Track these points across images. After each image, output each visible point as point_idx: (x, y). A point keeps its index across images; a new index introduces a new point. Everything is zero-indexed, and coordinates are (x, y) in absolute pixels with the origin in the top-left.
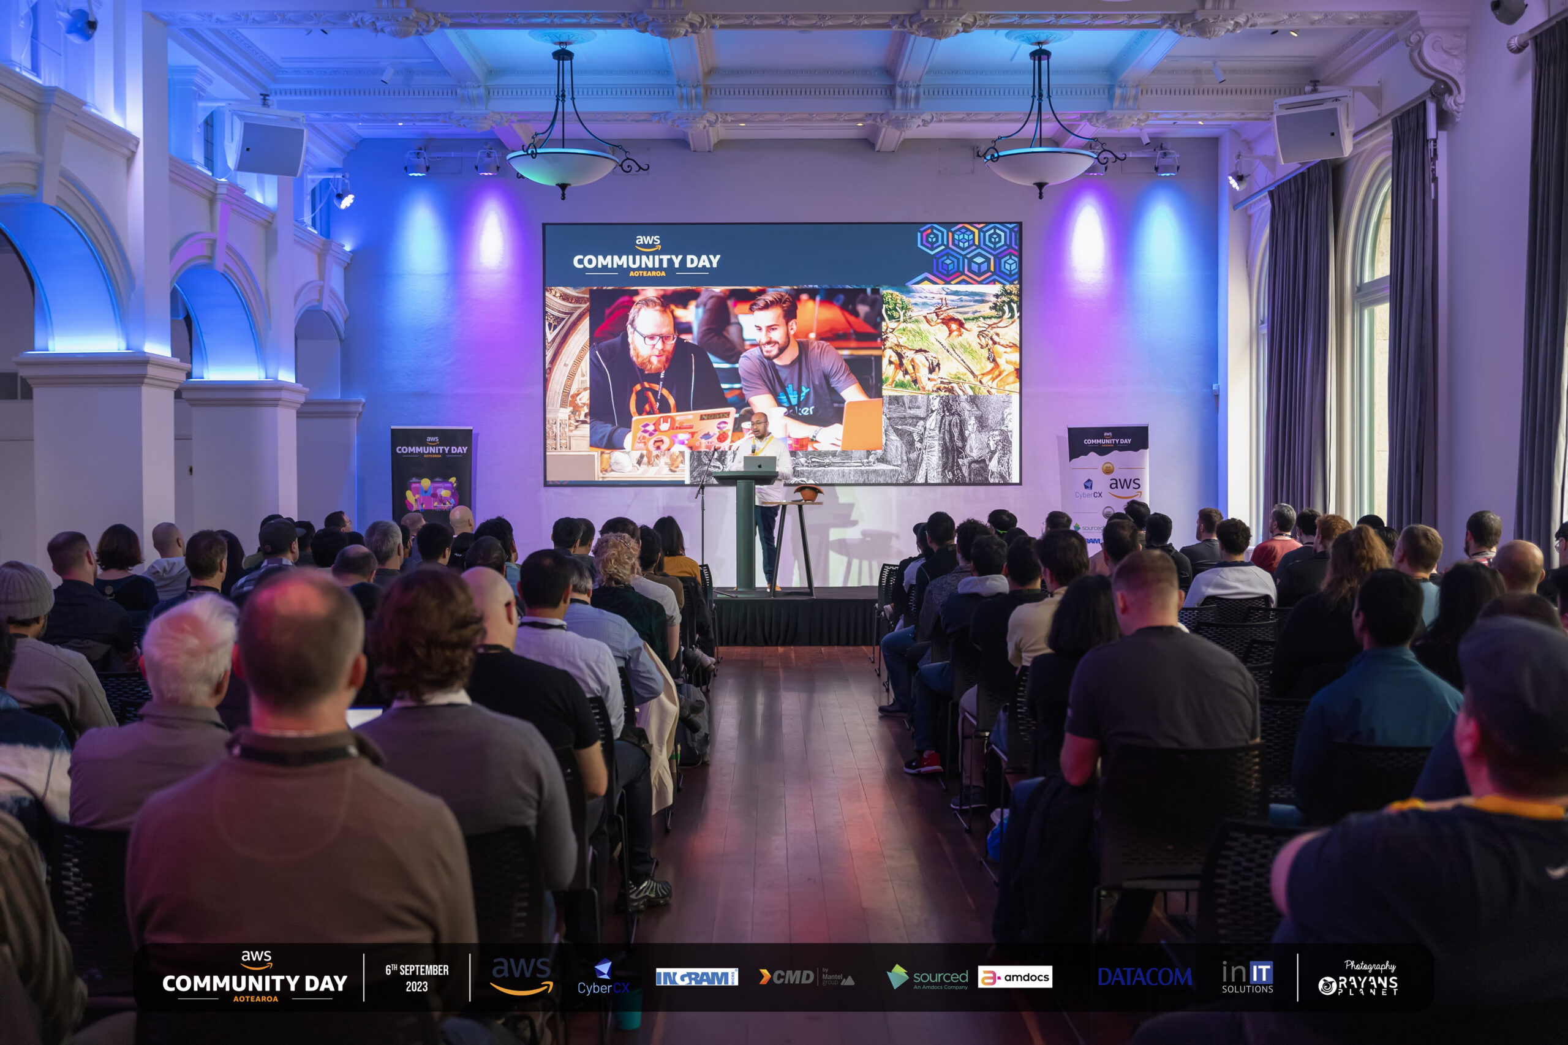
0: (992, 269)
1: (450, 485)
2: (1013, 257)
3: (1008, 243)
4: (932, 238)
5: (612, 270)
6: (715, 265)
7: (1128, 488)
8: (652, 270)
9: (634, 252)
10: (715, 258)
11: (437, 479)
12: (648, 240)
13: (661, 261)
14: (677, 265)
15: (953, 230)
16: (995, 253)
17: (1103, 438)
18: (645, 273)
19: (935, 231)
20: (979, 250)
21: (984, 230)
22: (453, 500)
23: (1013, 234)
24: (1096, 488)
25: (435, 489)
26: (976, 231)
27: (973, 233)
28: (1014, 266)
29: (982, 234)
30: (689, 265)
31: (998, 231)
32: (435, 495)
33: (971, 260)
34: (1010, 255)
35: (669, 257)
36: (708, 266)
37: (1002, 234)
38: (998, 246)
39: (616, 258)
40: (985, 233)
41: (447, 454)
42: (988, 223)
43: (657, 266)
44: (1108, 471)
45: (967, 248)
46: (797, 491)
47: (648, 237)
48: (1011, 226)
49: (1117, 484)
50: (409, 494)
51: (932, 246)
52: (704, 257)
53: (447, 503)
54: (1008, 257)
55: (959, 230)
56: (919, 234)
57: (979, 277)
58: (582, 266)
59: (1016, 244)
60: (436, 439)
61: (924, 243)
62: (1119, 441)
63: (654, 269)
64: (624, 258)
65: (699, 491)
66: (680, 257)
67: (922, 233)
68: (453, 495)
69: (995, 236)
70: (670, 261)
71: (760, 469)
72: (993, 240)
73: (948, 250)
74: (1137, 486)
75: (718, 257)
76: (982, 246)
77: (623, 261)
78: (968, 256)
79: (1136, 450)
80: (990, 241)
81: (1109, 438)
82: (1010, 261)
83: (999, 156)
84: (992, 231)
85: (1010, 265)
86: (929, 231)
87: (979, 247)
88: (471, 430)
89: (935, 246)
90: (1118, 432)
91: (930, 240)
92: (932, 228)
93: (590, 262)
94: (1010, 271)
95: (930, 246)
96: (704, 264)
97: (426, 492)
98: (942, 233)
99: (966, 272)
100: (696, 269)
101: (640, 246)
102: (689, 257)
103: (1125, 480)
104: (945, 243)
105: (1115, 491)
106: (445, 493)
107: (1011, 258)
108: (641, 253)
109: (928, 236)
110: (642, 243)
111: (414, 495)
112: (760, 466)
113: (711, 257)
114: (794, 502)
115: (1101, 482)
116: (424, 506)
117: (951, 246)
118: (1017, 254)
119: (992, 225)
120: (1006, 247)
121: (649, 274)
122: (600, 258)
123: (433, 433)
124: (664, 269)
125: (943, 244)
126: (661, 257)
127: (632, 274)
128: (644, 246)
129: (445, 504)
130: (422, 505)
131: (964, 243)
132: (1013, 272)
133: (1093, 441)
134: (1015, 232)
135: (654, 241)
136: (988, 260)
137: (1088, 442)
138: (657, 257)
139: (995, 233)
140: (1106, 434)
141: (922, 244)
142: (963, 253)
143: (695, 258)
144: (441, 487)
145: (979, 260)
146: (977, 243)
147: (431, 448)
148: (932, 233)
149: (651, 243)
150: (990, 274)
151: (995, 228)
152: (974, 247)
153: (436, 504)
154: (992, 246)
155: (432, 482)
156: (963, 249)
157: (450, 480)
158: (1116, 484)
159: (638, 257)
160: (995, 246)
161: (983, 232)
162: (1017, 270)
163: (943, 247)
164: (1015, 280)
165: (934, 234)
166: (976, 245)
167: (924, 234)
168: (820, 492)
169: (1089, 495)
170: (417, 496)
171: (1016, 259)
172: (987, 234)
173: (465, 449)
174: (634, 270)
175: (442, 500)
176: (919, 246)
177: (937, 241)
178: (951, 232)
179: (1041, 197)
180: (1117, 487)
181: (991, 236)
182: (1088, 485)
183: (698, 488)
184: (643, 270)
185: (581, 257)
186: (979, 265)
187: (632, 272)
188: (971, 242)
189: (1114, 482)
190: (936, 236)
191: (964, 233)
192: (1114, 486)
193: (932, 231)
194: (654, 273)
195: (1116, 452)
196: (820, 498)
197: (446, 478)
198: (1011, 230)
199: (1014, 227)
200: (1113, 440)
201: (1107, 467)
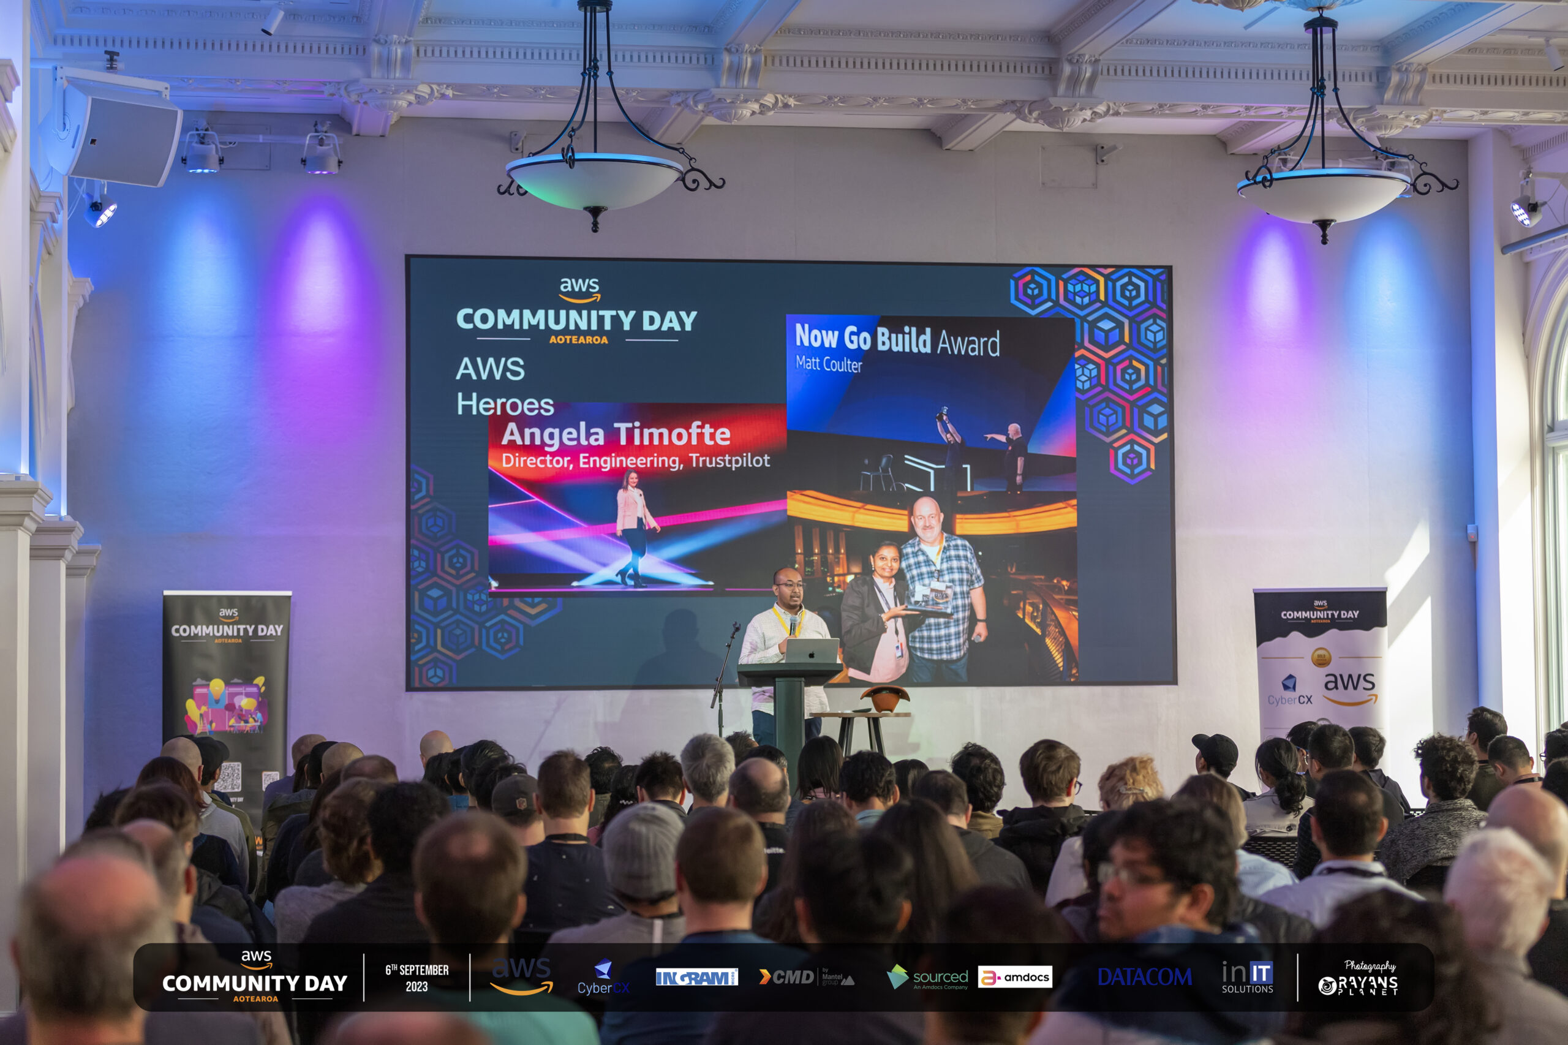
0: (1127, 339)
1: (255, 690)
2: (1159, 321)
3: (1151, 298)
4: (1033, 290)
5: (521, 332)
6: (688, 328)
7: (1355, 688)
8: (585, 333)
9: (557, 304)
10: (688, 316)
11: (236, 680)
12: (581, 285)
13: (601, 319)
14: (627, 327)
15: (1064, 276)
16: (1131, 314)
17: (1312, 609)
18: (574, 338)
19: (1037, 278)
20: (1106, 310)
21: (1114, 277)
22: (259, 715)
23: (1159, 284)
24: (1301, 689)
25: (232, 696)
26: (1102, 280)
27: (1097, 282)
28: (1160, 336)
29: (1110, 284)
30: (646, 327)
31: (1134, 280)
32: (230, 707)
33: (1093, 325)
34: (1155, 317)
35: (614, 313)
36: (677, 328)
37: (1142, 285)
38: (1135, 303)
39: (527, 313)
40: (1114, 282)
41: (251, 637)
42: (1119, 267)
43: (594, 327)
44: (1321, 662)
45: (1088, 305)
46: (868, 695)
47: (580, 281)
48: (1155, 272)
49: (1336, 682)
50: (190, 704)
51: (1033, 302)
52: (671, 314)
53: (251, 720)
54: (1151, 321)
55: (1074, 277)
56: (1012, 282)
57: (1107, 351)
58: (470, 326)
59: (1163, 301)
60: (234, 612)
61: (1021, 296)
62: (1339, 615)
63: (589, 332)
64: (541, 313)
65: (715, 696)
66: (632, 313)
67: (1017, 280)
68: (260, 707)
69: (1130, 287)
70: (616, 320)
71: (812, 660)
72: (1127, 293)
73: (1058, 309)
74: (1370, 686)
75: (694, 314)
76: (1111, 302)
77: (539, 318)
78: (1090, 318)
79: (1367, 627)
80: (1123, 295)
81: (1321, 609)
82: (1155, 328)
83: (1272, 180)
84: (1126, 279)
85: (1155, 333)
86: (1028, 278)
87: (1105, 304)
88: (289, 597)
89: (1037, 301)
90: (1338, 599)
91: (1030, 292)
92: (1033, 273)
93: (484, 319)
94: (1155, 343)
95: (1029, 301)
96: (671, 325)
97: (217, 701)
98: (1049, 281)
99: (1087, 344)
100: (658, 333)
101: (567, 294)
102: (646, 314)
103: (1350, 676)
104: (1054, 297)
105: (1331, 694)
106: (246, 703)
107: (1155, 323)
108: (569, 307)
109: (1026, 285)
110: (569, 289)
111: (199, 708)
112: (812, 656)
113: (683, 314)
114: (864, 712)
115: (1311, 679)
116: (214, 725)
117: (1062, 301)
118: (1164, 316)
119: (1126, 270)
120: (1147, 305)
121: (582, 340)
122: (502, 313)
123: (230, 601)
124: (606, 333)
125: (1049, 299)
126: (601, 313)
127: (553, 340)
128: (572, 294)
129: (247, 722)
130: (211, 723)
131: (1082, 298)
132: (1159, 345)
133: (1297, 614)
134: (1160, 281)
135: (589, 286)
136: (1120, 325)
137: (1288, 615)
138: (594, 313)
139: (1130, 282)
140: (1317, 603)
141: (1017, 299)
142: (1082, 313)
143: (657, 316)
144: (241, 694)
145: (1106, 325)
146: (1102, 297)
147: (226, 627)
148: (1033, 281)
149: (584, 289)
150: (1122, 347)
151: (1130, 275)
152: (1098, 305)
153: (232, 722)
154: (1126, 303)
155: (228, 684)
156: (1082, 307)
157: (256, 681)
158: (1334, 682)
159: (563, 313)
160: (1130, 303)
161: (1112, 280)
162: (1164, 342)
163: (1049, 304)
164: (1162, 358)
165: (1036, 283)
166: (1101, 301)
167: (1021, 283)
168: (905, 696)
169: (1289, 701)
170: (204, 709)
171: (1164, 325)
172: (1119, 284)
173: (279, 629)
174: (557, 333)
175: (242, 716)
176: (1013, 301)
177: (1041, 293)
178: (1063, 280)
179: (1324, 242)
180: (1336, 687)
181: (1124, 287)
182: (1290, 683)
183: (711, 693)
184: (572, 333)
185: (470, 311)
186: (1107, 333)
187: (553, 337)
188: (1094, 297)
189: (1332, 678)
190: (1039, 286)
191: (1082, 282)
192: (1331, 685)
193: (1033, 277)
194: (589, 339)
195: (1333, 632)
196: (901, 706)
197: (248, 681)
198: (1155, 278)
199: (1161, 274)
200: (1330, 613)
201: (1319, 656)
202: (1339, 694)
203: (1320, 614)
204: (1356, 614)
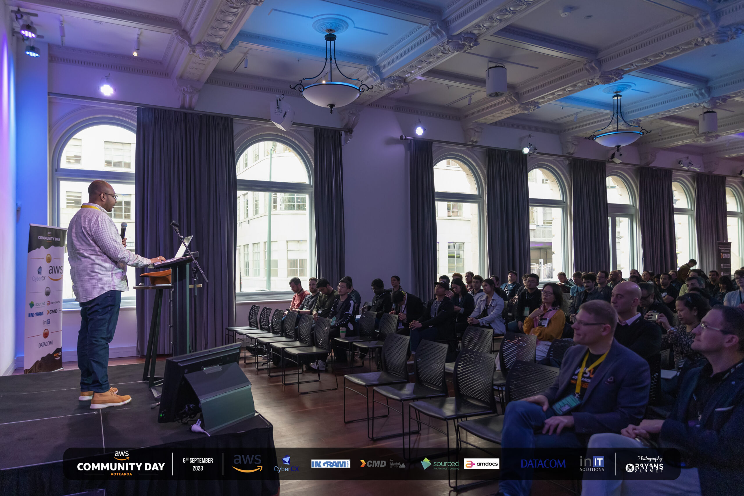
7: (58, 273)
17: (48, 236)
24: (43, 273)
44: (48, 261)
49: (52, 270)
74: (62, 271)
81: (50, 236)
103: (57, 267)
105: (51, 275)
115: (45, 269)
133: (43, 238)
137: (40, 238)
140: (49, 233)
169: (39, 279)
180: (52, 272)
182: (39, 271)
189: (51, 268)
200: (52, 238)
201: (48, 258)
202: (53, 276)
203: (49, 238)
204: (59, 239)
